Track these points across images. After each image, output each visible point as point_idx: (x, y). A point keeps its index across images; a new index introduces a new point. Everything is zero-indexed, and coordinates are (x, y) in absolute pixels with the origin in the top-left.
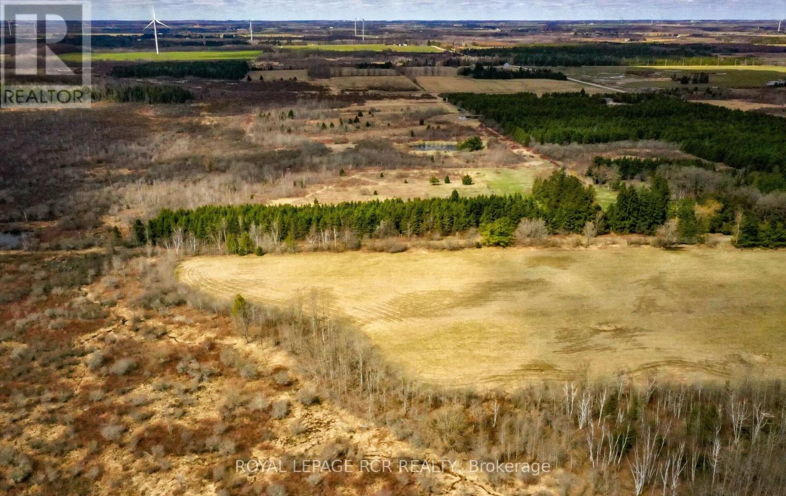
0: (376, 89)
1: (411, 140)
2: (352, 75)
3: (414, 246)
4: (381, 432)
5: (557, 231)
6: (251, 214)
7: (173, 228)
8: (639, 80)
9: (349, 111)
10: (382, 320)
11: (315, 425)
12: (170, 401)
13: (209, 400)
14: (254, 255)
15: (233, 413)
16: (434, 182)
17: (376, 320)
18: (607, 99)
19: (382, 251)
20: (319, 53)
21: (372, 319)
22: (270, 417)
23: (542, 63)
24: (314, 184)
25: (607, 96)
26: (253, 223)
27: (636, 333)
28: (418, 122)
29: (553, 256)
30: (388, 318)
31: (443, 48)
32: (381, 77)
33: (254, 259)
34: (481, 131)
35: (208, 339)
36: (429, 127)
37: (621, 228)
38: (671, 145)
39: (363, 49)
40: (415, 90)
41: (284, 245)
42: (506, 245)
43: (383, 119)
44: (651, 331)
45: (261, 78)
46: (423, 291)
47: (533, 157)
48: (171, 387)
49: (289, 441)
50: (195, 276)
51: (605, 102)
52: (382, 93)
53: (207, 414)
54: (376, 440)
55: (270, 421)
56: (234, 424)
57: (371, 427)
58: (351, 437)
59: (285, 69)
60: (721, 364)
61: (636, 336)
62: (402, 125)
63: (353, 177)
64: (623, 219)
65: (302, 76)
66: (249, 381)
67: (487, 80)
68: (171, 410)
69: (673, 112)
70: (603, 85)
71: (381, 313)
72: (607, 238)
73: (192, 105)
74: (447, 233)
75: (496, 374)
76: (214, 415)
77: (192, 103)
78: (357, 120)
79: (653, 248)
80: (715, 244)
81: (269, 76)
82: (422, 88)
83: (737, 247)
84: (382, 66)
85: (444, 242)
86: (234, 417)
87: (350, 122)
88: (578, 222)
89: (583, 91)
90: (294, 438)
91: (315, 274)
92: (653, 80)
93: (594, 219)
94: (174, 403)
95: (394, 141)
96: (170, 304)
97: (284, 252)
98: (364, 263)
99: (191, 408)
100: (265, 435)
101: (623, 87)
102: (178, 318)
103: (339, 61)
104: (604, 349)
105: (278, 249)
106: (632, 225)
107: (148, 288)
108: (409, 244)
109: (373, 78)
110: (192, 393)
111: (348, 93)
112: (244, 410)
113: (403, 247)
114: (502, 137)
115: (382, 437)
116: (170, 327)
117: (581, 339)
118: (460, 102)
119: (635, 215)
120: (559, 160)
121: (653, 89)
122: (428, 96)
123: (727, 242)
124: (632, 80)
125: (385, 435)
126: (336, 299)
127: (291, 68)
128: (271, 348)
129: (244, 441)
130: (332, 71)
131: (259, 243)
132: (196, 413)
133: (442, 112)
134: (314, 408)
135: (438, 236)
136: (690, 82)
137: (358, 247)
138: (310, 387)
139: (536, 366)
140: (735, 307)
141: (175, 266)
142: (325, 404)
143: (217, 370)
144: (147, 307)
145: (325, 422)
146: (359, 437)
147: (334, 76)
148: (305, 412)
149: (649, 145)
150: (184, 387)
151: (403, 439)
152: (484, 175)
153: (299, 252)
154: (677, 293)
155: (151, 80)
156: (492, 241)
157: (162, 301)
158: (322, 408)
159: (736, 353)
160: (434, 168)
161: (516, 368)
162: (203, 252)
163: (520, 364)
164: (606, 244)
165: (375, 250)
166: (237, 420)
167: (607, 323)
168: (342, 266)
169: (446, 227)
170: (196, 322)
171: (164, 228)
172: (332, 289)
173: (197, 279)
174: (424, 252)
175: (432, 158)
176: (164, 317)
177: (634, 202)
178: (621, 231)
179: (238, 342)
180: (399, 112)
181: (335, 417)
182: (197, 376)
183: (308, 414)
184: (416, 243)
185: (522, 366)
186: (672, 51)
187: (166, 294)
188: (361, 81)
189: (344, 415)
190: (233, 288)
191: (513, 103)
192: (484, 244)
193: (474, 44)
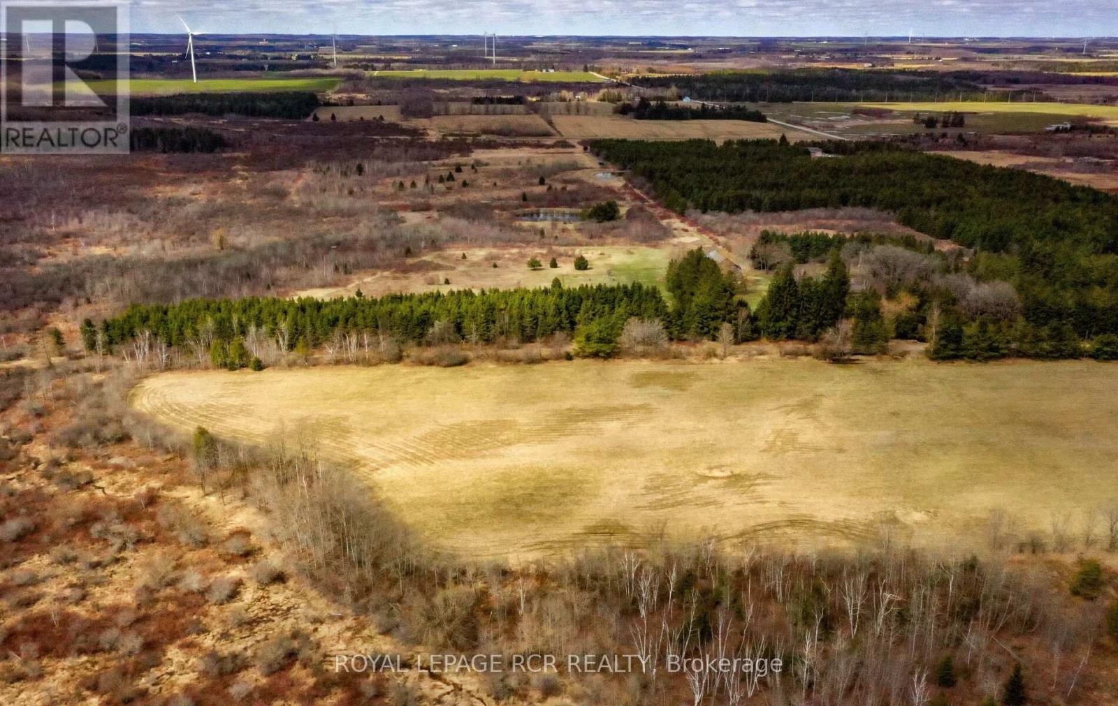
0: (493, 132)
1: (521, 206)
2: (463, 113)
3: (478, 357)
4: (359, 623)
5: (685, 336)
6: (254, 312)
7: (137, 331)
8: (867, 123)
9: (444, 165)
10: (405, 463)
11: (269, 612)
12: (70, 578)
13: (127, 577)
14: (249, 370)
15: (156, 595)
16: (535, 265)
17: (397, 462)
18: (811, 149)
19: (431, 364)
20: (425, 82)
21: (392, 461)
22: (207, 601)
23: (738, 98)
24: (364, 268)
25: (814, 144)
26: (253, 323)
27: (758, 481)
28: (536, 181)
29: (672, 371)
30: (415, 459)
31: (604, 75)
32: (503, 117)
33: (250, 375)
34: (624, 193)
35: (151, 490)
36: (550, 188)
37: (775, 332)
38: (885, 214)
39: (489, 77)
40: (547, 135)
41: (293, 355)
42: (609, 356)
43: (489, 175)
44: (780, 478)
45: (333, 117)
46: (475, 421)
47: (686, 231)
48: (75, 559)
49: (225, 636)
50: (156, 401)
51: (808, 153)
52: (498, 139)
53: (118, 597)
54: (349, 634)
55: (206, 607)
56: (151, 612)
57: (346, 615)
58: (316, 630)
59: (371, 104)
60: (865, 525)
61: (758, 485)
62: (515, 185)
63: (424, 258)
64: (778, 320)
65: (391, 115)
66: (191, 550)
67: (652, 121)
68: (68, 592)
69: (897, 169)
70: (815, 129)
71: (406, 453)
72: (753, 346)
73: (224, 155)
74: (529, 339)
75: (544, 540)
76: (128, 598)
77: (224, 152)
78: (451, 178)
79: (816, 361)
80: (904, 354)
81: (344, 114)
82: (559, 132)
83: (932, 359)
84: (510, 101)
85: (521, 353)
86: (157, 601)
87: (441, 180)
88: (713, 324)
89: (783, 138)
90: (232, 632)
91: (327, 397)
92: (888, 122)
93: (736, 319)
94: (75, 581)
95: (496, 207)
96: (109, 441)
97: (291, 365)
98: (403, 381)
99: (98, 588)
100: (190, 628)
101: (842, 133)
102: (116, 460)
103: (451, 93)
104: (708, 504)
105: (283, 361)
106: (789, 329)
107: (83, 417)
108: (471, 355)
109: (493, 118)
110: (105, 567)
111: (451, 139)
112: (173, 592)
113: (461, 359)
114: (652, 202)
115: (357, 630)
116: (97, 474)
117: (679, 490)
118: (604, 152)
119: (794, 313)
120: (723, 234)
121: (884, 135)
122: (564, 144)
123: (920, 353)
124: (860, 122)
125: (364, 627)
126: (348, 432)
127: (379, 103)
128: (238, 503)
129: (160, 635)
130: (435, 107)
131: (257, 353)
132: (103, 596)
133: (575, 167)
134: (273, 588)
135: (514, 342)
136: (939, 125)
137: (398, 359)
138: (274, 559)
139: (605, 527)
140: (906, 444)
141: (132, 386)
142: (291, 583)
143: (150, 535)
144: (73, 444)
145: (285, 608)
146: (326, 630)
147: (438, 114)
148: (260, 593)
149: (854, 214)
150: (95, 559)
151: (386, 632)
152: (610, 256)
153: (314, 365)
154: (830, 424)
155: (174, 120)
156: (588, 350)
157: (96, 437)
158: (286, 588)
159: (890, 509)
160: (542, 246)
161: (576, 531)
162: (176, 366)
163: (583, 524)
164: (751, 355)
165: (421, 362)
166: (159, 606)
167: (719, 467)
168: (369, 386)
169: (528, 330)
170: (139, 466)
171: (125, 332)
172: (345, 418)
173: (159, 405)
175: (542, 232)
176: (96, 458)
177: (791, 295)
178: (775, 336)
179: (190, 496)
180: (515, 167)
181: (300, 601)
182: (118, 542)
183: (263, 597)
184: (482, 353)
185: (585, 527)
186: (924, 82)
187: (104, 424)
188: (473, 123)
189: (313, 598)
190: (206, 416)
191: (675, 154)
192: (577, 355)
193: (651, 71)
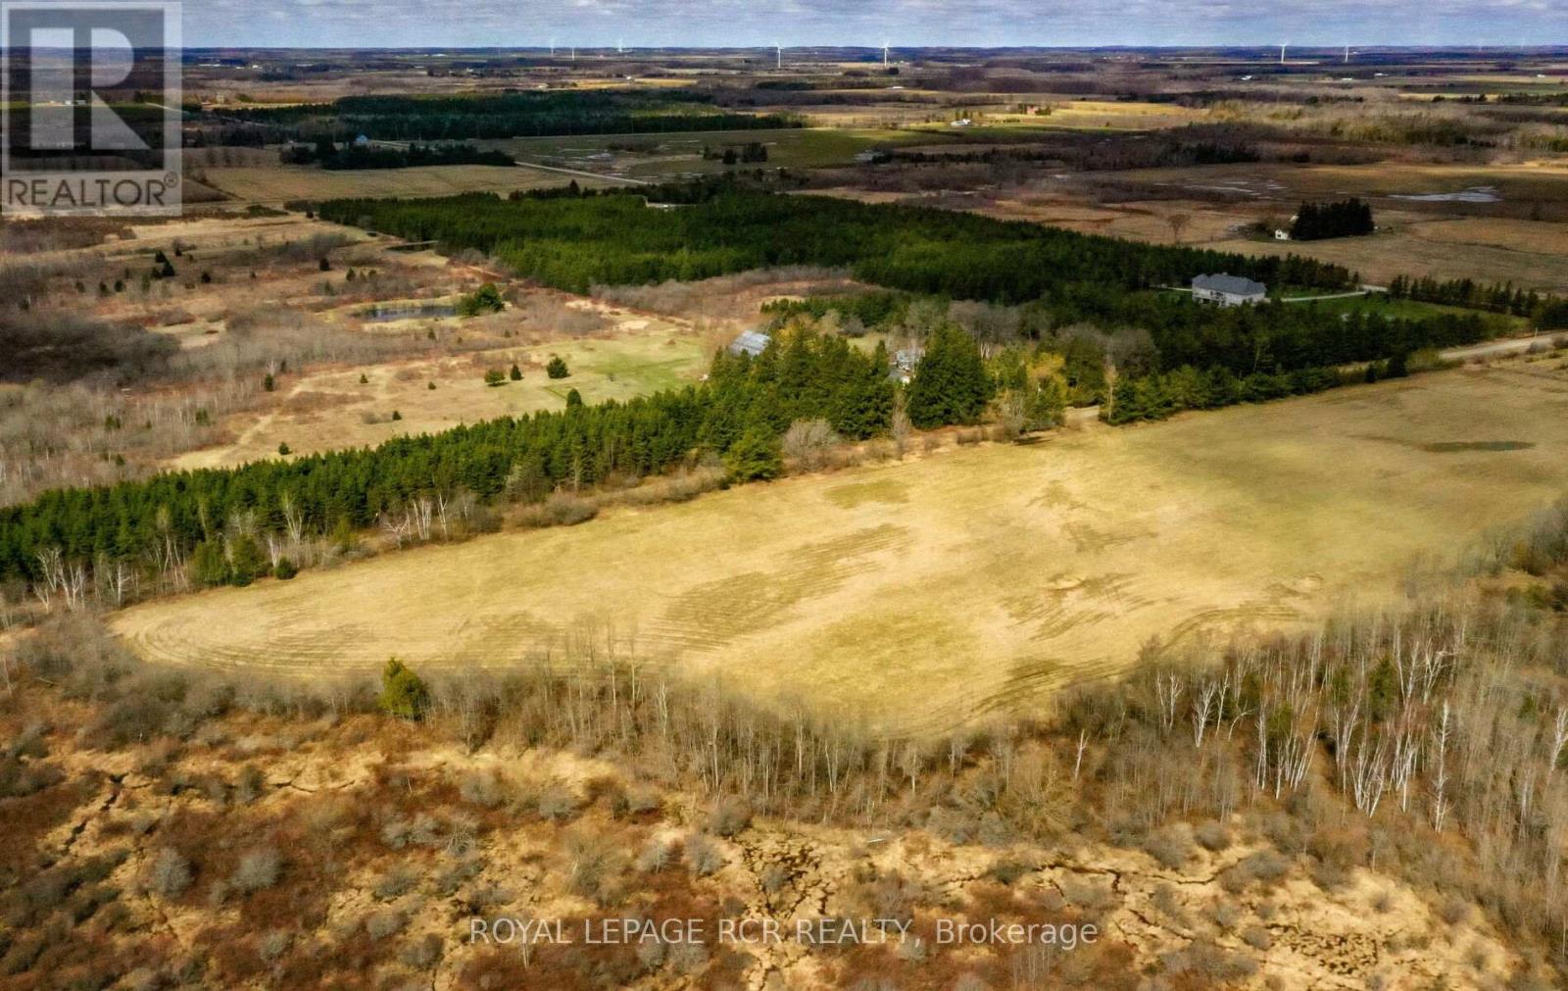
1: (341, 303)
3: (603, 505)
4: (915, 841)
8: (646, 161)
11: (783, 864)
12: (440, 907)
14: (276, 581)
16: (494, 380)
19: (548, 524)
21: (672, 653)
25: (628, 192)
27: (1116, 583)
28: (317, 265)
29: (863, 482)
35: (374, 767)
36: (352, 273)
40: (219, 198)
42: (772, 475)
43: (222, 263)
44: (1132, 575)
57: (888, 838)
61: (1120, 587)
62: (285, 274)
63: (300, 389)
74: (643, 472)
78: (168, 270)
80: (1079, 423)
82: (232, 194)
83: (1112, 425)
87: (155, 274)
89: (575, 186)
92: (668, 158)
94: (454, 909)
98: (537, 553)
101: (633, 174)
102: (249, 743)
105: (326, 557)
113: (585, 511)
115: (923, 849)
116: (253, 765)
117: (1049, 610)
122: (264, 211)
124: (632, 160)
125: (926, 845)
131: (278, 552)
133: (339, 242)
136: (738, 160)
142: (759, 824)
143: (472, 822)
145: (796, 853)
148: (739, 847)
150: (438, 873)
153: (372, 556)
156: (747, 473)
158: (762, 832)
159: (1273, 582)
161: (1005, 679)
163: (1002, 670)
164: (926, 450)
165: (534, 524)
167: (1059, 576)
168: (499, 567)
170: (301, 741)
174: (632, 513)
176: (212, 747)
179: (448, 758)
183: (748, 850)
184: (605, 498)
185: (1009, 673)
189: (815, 833)
192: (731, 481)
193: (243, 98)
